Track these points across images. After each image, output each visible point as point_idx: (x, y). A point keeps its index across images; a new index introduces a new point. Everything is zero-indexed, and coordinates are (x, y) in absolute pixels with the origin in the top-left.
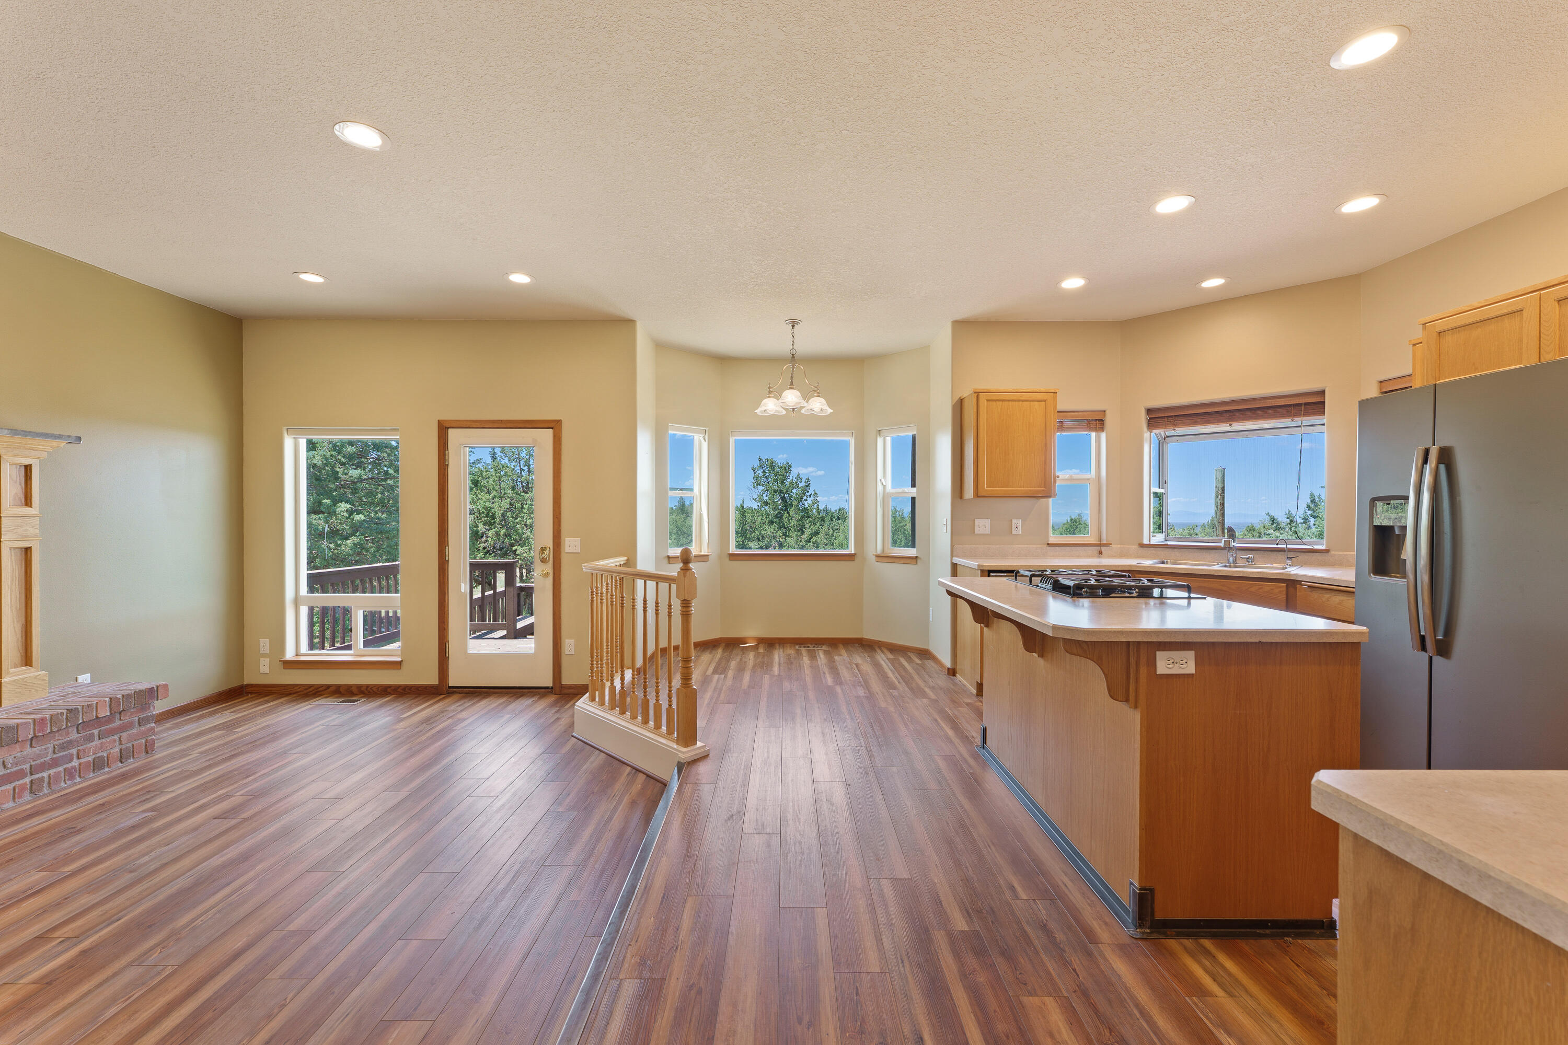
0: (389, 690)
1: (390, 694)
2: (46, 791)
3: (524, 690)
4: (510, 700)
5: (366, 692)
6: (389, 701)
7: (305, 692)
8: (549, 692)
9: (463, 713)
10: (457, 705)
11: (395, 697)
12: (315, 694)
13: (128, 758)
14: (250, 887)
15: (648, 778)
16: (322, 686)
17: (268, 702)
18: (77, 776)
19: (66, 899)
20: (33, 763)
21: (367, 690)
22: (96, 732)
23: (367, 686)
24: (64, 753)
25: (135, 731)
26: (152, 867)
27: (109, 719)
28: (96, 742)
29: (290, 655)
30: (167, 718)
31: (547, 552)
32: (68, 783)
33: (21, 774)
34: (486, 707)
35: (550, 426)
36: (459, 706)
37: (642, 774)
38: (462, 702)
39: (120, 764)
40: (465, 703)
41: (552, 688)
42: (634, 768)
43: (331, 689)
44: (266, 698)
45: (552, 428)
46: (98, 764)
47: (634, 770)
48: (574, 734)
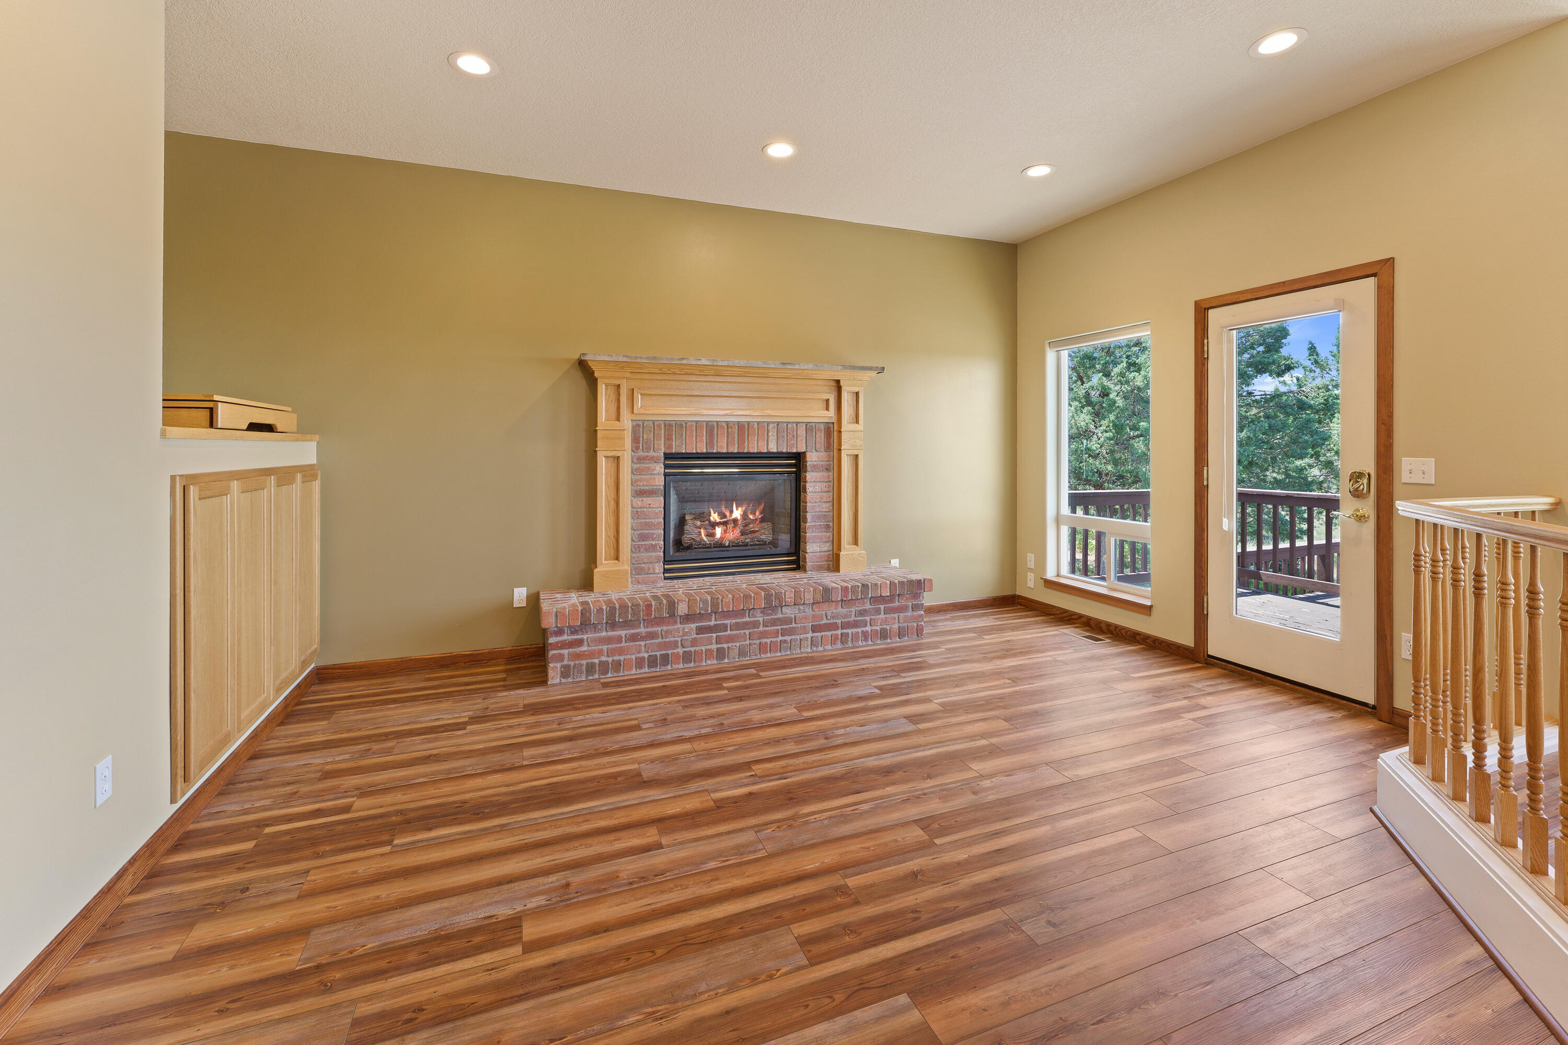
0: (1138, 637)
1: (1139, 643)
2: (850, 644)
3: (1322, 695)
4: (1292, 702)
5: (1114, 632)
6: (1132, 651)
7: (1061, 616)
8: (1368, 712)
9: (1209, 698)
10: (1209, 683)
11: (1143, 648)
12: (1069, 620)
13: (904, 636)
14: (865, 807)
15: (1525, 1008)
16: (1075, 614)
17: (1027, 617)
18: (869, 640)
19: (784, 739)
20: (843, 620)
21: (1115, 630)
22: (882, 607)
23: (1116, 627)
24: (862, 618)
25: (909, 614)
26: (838, 741)
27: (891, 599)
28: (882, 616)
29: (1050, 574)
30: (952, 610)
31: (1365, 481)
32: (864, 643)
33: (833, 627)
34: (1249, 700)
35: (1370, 273)
36: (1211, 685)
37: (1508, 981)
38: (1219, 681)
39: (898, 639)
40: (1221, 684)
41: (1374, 707)
42: (1492, 956)
43: (1083, 619)
44: (1028, 613)
45: (1374, 275)
46: (884, 635)
47: (1490, 963)
48: (1375, 808)
